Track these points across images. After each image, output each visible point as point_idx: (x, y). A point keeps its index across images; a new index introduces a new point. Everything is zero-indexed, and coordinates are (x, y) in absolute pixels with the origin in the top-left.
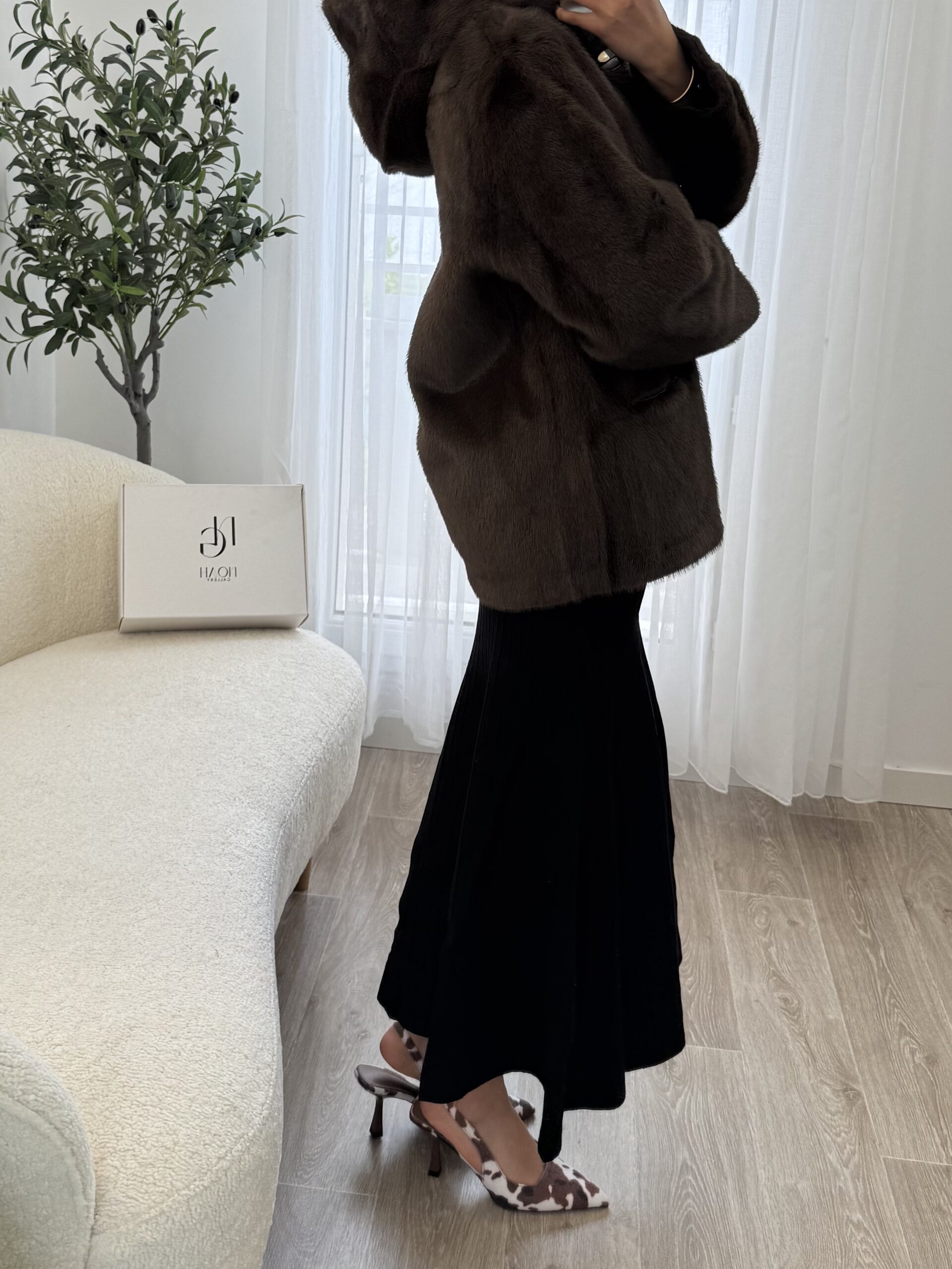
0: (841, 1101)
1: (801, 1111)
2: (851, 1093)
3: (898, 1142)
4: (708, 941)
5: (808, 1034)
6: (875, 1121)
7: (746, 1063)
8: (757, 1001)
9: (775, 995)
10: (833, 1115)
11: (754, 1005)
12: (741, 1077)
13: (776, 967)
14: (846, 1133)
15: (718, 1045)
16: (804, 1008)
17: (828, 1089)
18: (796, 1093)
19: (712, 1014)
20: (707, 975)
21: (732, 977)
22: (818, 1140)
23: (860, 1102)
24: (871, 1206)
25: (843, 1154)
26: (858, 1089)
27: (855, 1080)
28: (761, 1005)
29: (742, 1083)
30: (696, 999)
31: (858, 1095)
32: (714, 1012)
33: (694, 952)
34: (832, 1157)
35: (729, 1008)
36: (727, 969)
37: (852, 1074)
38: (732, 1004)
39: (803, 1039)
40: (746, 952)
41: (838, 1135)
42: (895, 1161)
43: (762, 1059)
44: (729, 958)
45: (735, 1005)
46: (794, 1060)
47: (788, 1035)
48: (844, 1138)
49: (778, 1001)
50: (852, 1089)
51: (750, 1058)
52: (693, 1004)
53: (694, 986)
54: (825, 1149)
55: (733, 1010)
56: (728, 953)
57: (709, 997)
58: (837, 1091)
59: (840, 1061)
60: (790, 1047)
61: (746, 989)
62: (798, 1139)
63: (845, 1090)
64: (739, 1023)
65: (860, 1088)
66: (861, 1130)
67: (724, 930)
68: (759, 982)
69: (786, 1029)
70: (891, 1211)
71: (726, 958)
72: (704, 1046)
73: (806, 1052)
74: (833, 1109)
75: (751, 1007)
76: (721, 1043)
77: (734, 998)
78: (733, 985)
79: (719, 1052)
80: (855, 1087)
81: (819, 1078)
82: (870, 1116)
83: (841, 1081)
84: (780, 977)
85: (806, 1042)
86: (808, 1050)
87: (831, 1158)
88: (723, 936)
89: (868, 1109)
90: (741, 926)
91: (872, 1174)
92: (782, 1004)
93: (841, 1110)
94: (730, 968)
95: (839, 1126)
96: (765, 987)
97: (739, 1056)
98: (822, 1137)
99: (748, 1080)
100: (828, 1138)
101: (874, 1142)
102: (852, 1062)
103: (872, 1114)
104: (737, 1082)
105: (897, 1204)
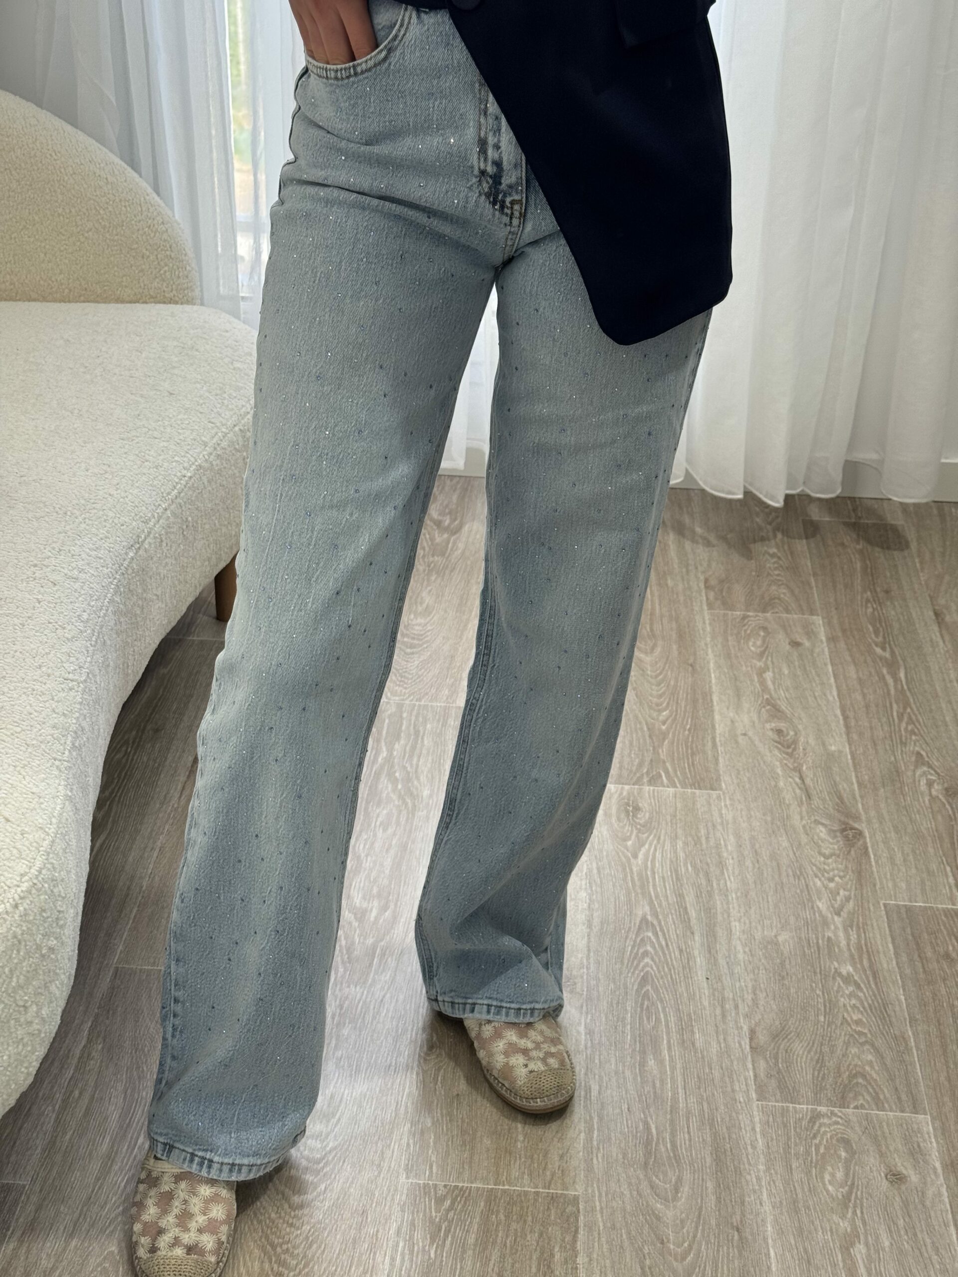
0: (838, 842)
1: (788, 855)
2: (850, 833)
3: (903, 885)
4: (690, 669)
5: (804, 768)
6: (877, 862)
7: (726, 806)
8: (745, 735)
9: (768, 726)
10: (827, 857)
11: (740, 739)
12: (719, 820)
13: (771, 695)
14: (841, 877)
15: (693, 786)
16: (802, 739)
17: (823, 829)
18: (784, 836)
19: (690, 751)
20: (685, 707)
21: (716, 708)
22: (807, 886)
23: (861, 842)
24: (865, 956)
25: (835, 900)
26: (860, 828)
27: (857, 818)
28: (750, 738)
29: (719, 827)
30: (670, 735)
31: (860, 834)
32: (692, 749)
33: (672, 683)
34: (822, 905)
35: (710, 744)
36: (712, 701)
37: (854, 811)
38: (714, 739)
39: (797, 774)
40: (736, 679)
41: (831, 880)
42: (898, 906)
43: (745, 798)
44: (714, 687)
45: (718, 740)
46: (784, 798)
47: (779, 771)
48: (837, 883)
49: (770, 733)
50: (851, 829)
51: (730, 799)
52: (666, 742)
53: (669, 721)
54: (815, 897)
55: (714, 745)
56: (713, 681)
57: (687, 732)
58: (834, 831)
59: (841, 798)
60: (781, 784)
61: (732, 722)
62: (782, 887)
63: (844, 830)
64: (721, 760)
65: (863, 827)
66: (860, 873)
67: (711, 655)
68: (749, 712)
69: (778, 763)
70: (887, 962)
71: (710, 687)
72: (676, 787)
73: (800, 788)
74: (827, 852)
75: (737, 742)
76: (698, 784)
77: (718, 732)
78: (717, 717)
79: (695, 793)
80: (856, 825)
81: (813, 818)
82: (872, 856)
83: (840, 821)
84: (775, 707)
85: (801, 778)
86: (802, 786)
87: (820, 905)
88: (708, 662)
89: (870, 850)
90: (733, 652)
91: (869, 923)
92: (776, 737)
93: (838, 852)
94: (715, 698)
95: (833, 870)
96: (755, 719)
97: (719, 798)
98: (811, 883)
99: (728, 824)
100: (819, 883)
101: (875, 885)
102: (854, 798)
103: (875, 855)
104: (714, 826)
105: (897, 954)
